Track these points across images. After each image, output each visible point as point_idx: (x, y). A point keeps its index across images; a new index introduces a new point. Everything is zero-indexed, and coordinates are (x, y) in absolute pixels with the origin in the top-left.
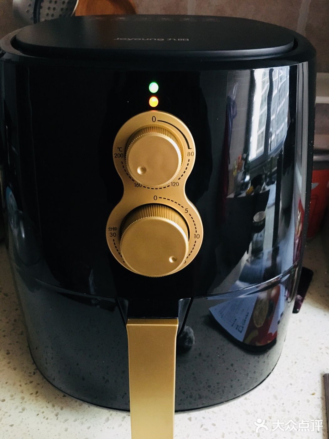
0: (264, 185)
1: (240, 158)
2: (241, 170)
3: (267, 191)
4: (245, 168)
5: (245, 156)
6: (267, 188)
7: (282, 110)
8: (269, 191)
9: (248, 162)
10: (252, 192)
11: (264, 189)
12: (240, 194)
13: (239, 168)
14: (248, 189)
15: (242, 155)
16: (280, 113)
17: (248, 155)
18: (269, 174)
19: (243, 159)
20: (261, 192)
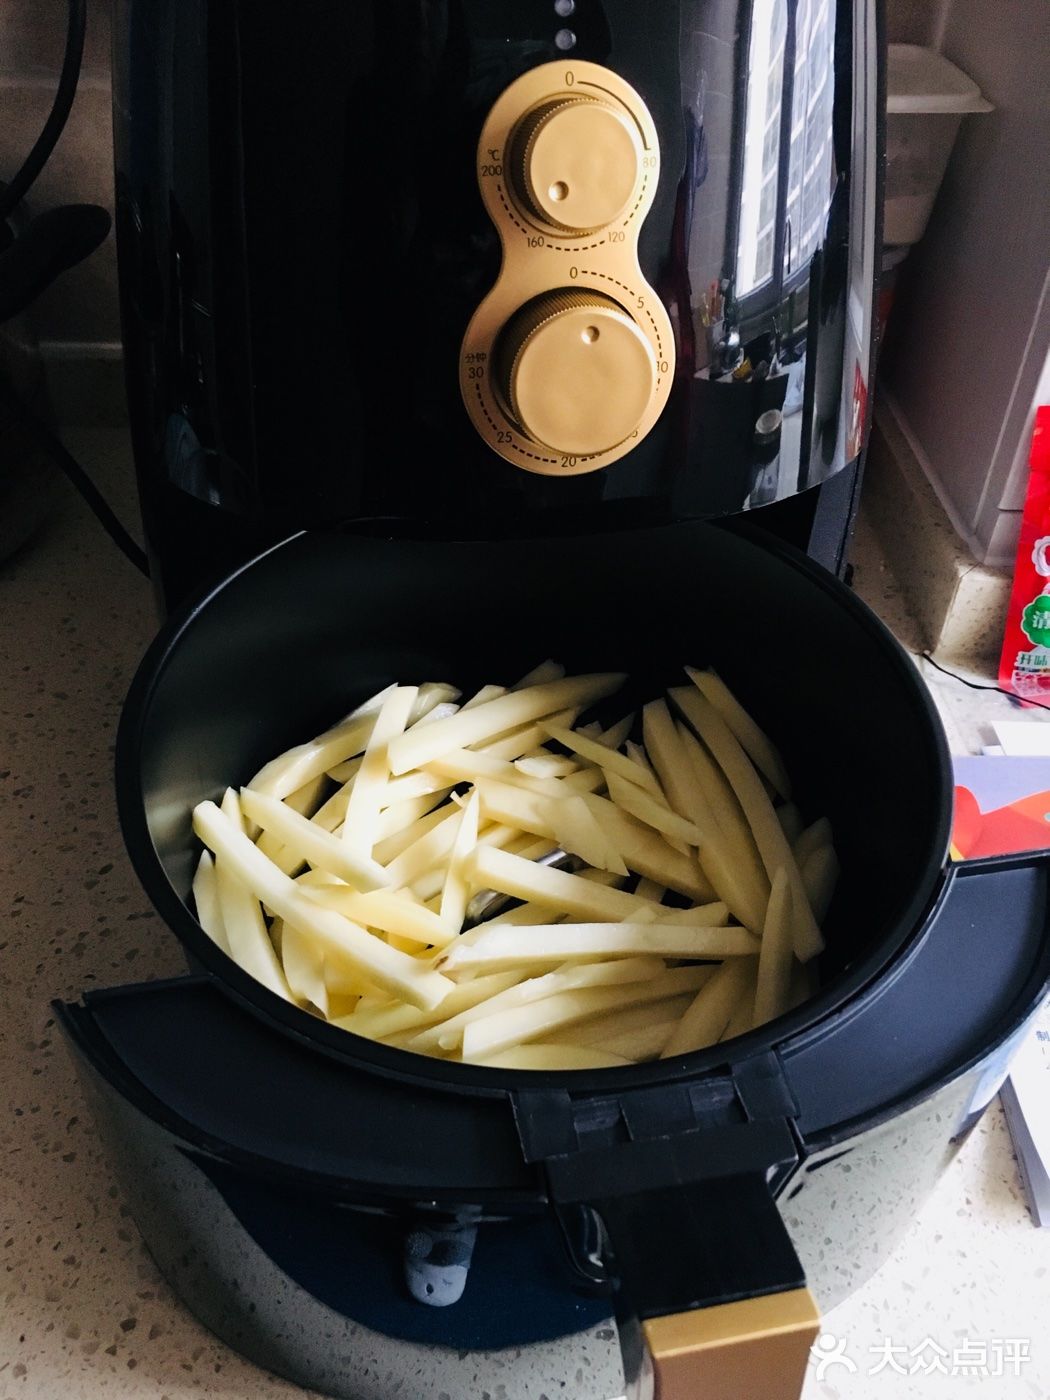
0: (773, 361)
1: (716, 288)
2: (719, 319)
3: (781, 377)
4: (726, 315)
5: (726, 284)
6: (782, 370)
7: (816, 180)
8: (786, 377)
9: (734, 302)
10: (748, 375)
11: (775, 371)
12: (721, 375)
13: (714, 312)
14: (739, 365)
15: (720, 282)
16: (811, 187)
17: (733, 282)
18: (784, 336)
19: (720, 291)
20: (768, 378)
